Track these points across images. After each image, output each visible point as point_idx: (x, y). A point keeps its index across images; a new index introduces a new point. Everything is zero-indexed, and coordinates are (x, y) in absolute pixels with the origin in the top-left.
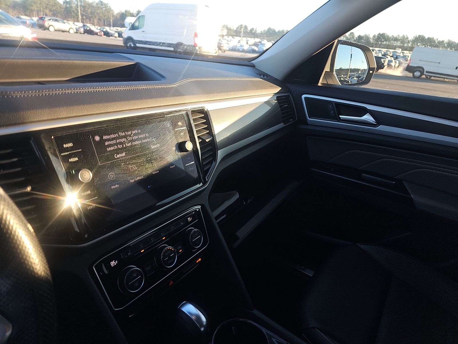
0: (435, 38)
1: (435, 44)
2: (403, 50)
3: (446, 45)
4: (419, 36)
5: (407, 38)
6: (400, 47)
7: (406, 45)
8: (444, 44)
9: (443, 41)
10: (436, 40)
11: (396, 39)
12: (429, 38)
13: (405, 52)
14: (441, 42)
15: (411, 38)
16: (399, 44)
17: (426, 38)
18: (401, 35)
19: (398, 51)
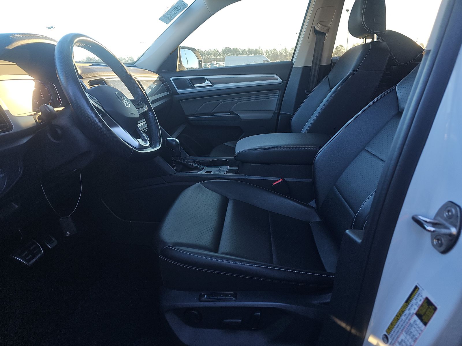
0: (238, 49)
1: (240, 53)
2: (217, 61)
3: (248, 53)
4: (226, 48)
5: (218, 51)
6: (215, 60)
7: (218, 57)
8: (246, 52)
9: (245, 50)
10: (240, 50)
11: (209, 54)
12: (233, 49)
13: (220, 63)
14: (244, 50)
15: (221, 50)
16: (212, 57)
17: (232, 49)
18: (212, 49)
19: (214, 63)
